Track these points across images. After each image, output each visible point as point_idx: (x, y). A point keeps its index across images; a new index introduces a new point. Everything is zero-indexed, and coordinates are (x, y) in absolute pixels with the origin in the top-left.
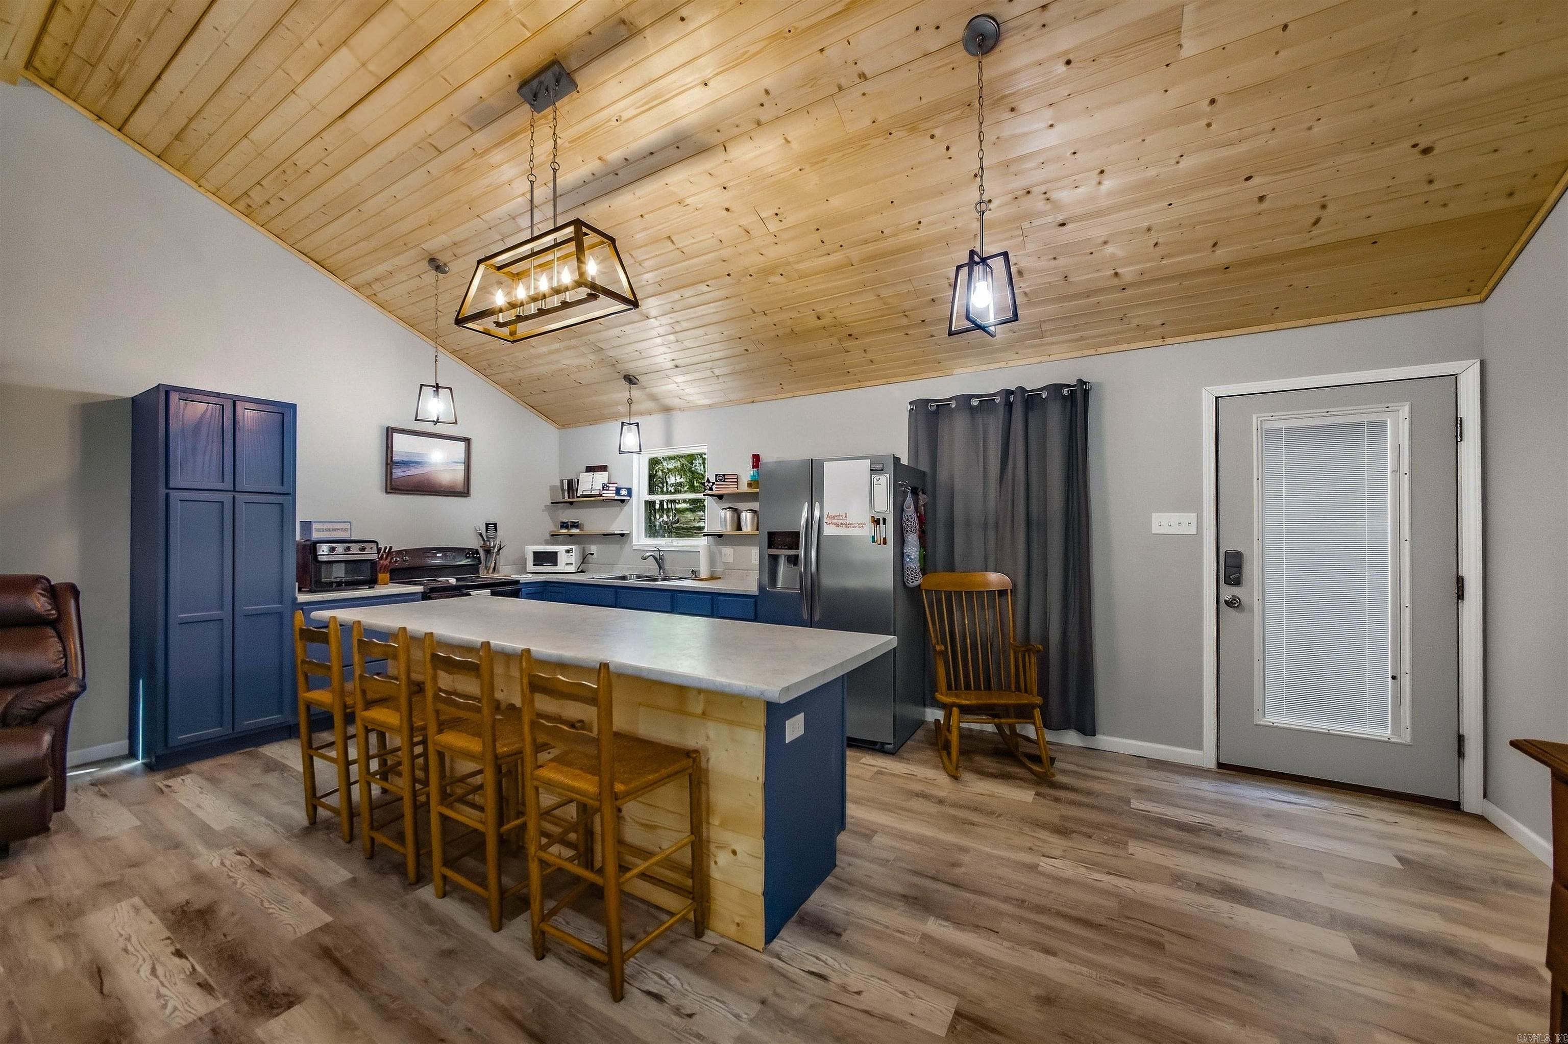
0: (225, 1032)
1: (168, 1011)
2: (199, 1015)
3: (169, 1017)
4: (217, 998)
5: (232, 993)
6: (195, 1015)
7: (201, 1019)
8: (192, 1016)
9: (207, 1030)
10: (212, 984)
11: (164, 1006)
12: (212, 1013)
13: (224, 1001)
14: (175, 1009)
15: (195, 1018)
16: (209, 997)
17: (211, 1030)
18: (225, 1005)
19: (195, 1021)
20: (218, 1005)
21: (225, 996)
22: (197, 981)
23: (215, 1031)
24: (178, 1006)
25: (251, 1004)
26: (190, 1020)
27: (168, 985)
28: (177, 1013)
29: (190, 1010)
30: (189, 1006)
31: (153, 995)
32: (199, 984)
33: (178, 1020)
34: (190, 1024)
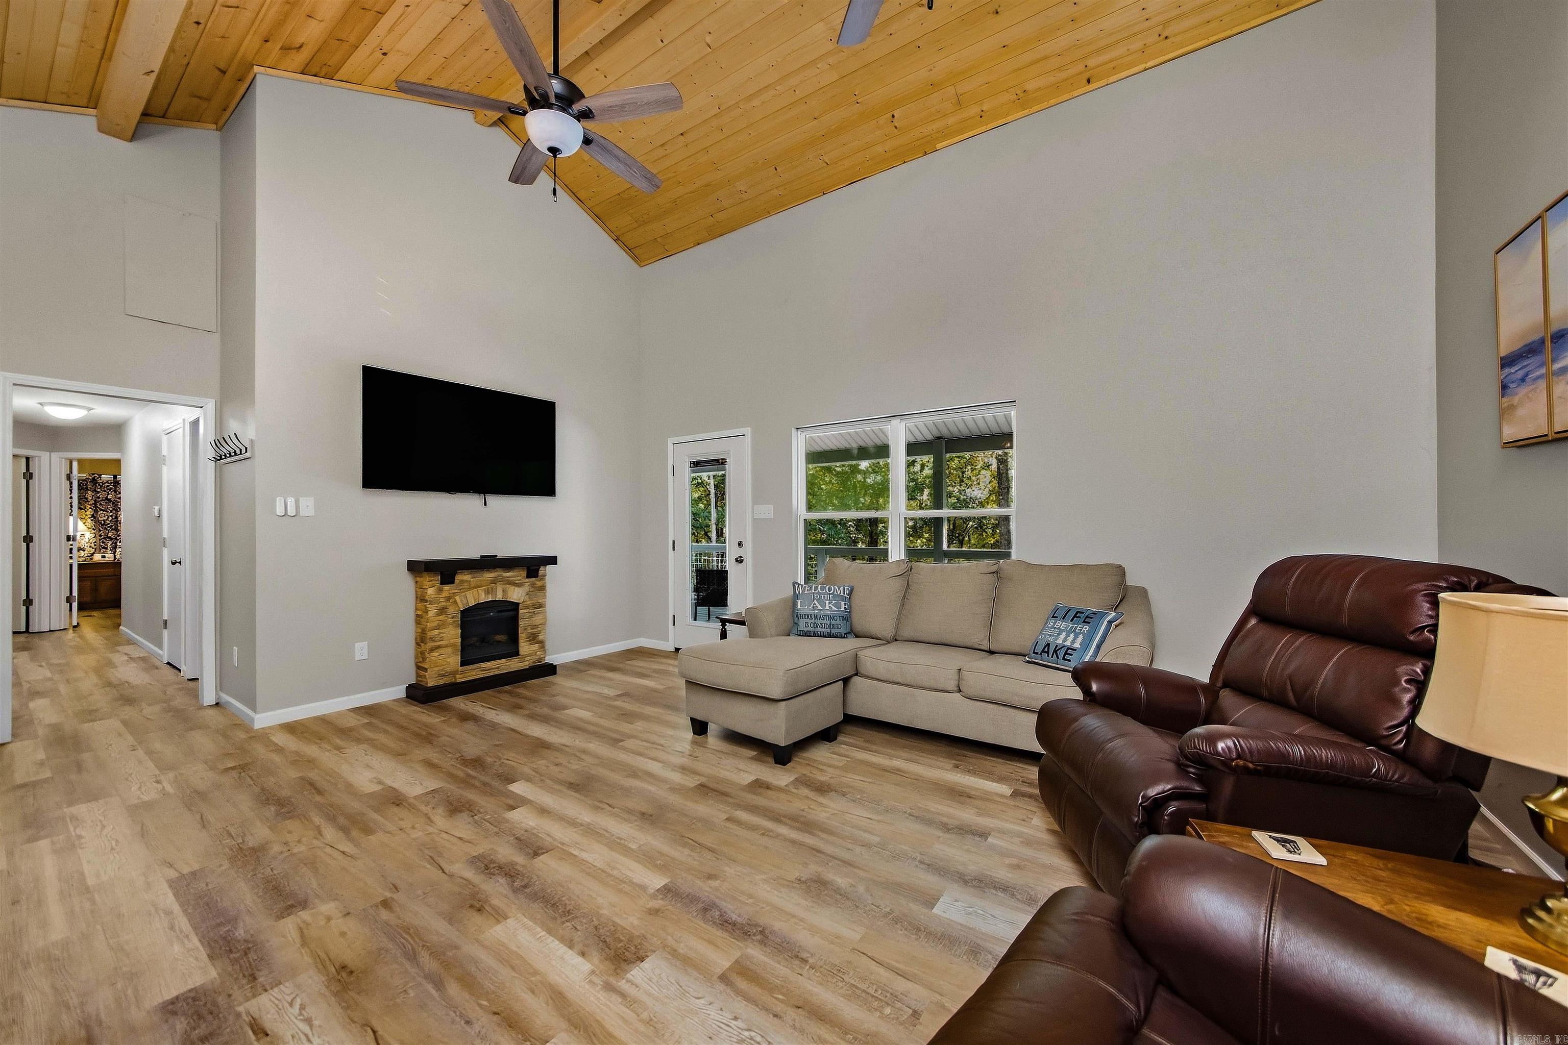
0: (244, 976)
1: (298, 1001)
2: (266, 993)
3: (297, 995)
4: (248, 1013)
5: (231, 1018)
6: (272, 995)
7: (266, 990)
8: (273, 993)
9: (261, 979)
10: (250, 1033)
11: (302, 1007)
12: (254, 996)
13: (240, 1009)
14: (291, 1004)
15: (271, 991)
16: (256, 1016)
17: (257, 980)
18: (240, 1004)
19: (272, 988)
20: (248, 1005)
21: (238, 1015)
22: (268, 1039)
23: (253, 978)
24: (289, 1007)
25: (215, 1004)
26: (276, 990)
27: (300, 1033)
28: (289, 999)
29: (277, 1002)
30: (277, 1006)
31: (316, 1023)
32: (267, 1035)
33: (288, 991)
34: (277, 985)
